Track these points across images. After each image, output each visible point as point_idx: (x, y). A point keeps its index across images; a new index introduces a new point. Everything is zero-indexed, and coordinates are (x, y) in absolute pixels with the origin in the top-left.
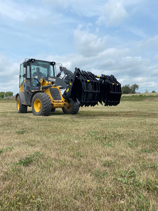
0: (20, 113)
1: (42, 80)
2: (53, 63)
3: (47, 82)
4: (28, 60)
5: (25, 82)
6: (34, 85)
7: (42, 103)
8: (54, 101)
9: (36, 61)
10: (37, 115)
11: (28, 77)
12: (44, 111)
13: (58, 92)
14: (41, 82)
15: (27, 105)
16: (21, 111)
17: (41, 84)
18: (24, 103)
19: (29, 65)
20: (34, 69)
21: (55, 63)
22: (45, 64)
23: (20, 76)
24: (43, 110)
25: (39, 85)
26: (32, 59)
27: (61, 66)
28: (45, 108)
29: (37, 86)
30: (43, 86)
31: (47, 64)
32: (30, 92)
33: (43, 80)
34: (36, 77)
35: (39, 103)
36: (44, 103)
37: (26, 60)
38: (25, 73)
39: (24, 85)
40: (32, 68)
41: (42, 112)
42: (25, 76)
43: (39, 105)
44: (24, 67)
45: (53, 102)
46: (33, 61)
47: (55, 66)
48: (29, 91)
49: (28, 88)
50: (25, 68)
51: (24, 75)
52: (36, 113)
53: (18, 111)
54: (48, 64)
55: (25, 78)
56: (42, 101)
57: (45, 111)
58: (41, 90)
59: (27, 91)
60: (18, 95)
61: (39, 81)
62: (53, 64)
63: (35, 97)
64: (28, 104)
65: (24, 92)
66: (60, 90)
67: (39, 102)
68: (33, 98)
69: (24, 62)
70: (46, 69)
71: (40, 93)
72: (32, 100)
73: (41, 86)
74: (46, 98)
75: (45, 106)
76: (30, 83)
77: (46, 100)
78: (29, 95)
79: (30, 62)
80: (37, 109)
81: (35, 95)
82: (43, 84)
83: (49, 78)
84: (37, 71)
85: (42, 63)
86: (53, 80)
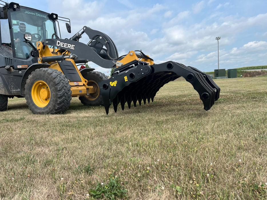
1: (41, 45)
2: (55, 16)
4: (5, 4)
7: (52, 88)
9: (21, 9)
10: (42, 113)
12: (58, 102)
13: (74, 69)
15: (7, 94)
17: (39, 51)
20: (18, 24)
21: (57, 15)
22: (39, 15)
24: (56, 101)
25: (35, 53)
26: (12, 4)
27: (69, 23)
30: (44, 56)
31: (43, 16)
32: (13, 68)
33: (43, 43)
35: (43, 90)
40: (14, 22)
41: (55, 106)
43: (44, 93)
46: (15, 6)
47: (56, 22)
48: (12, 68)
49: (8, 60)
52: (40, 109)
58: (40, 63)
59: (8, 67)
61: (36, 47)
62: (53, 17)
63: (33, 78)
64: (10, 92)
66: (77, 64)
67: (40, 87)
68: (28, 81)
71: (44, 69)
72: (26, 85)
73: (40, 56)
74: (60, 77)
75: (61, 93)
76: (11, 52)
77: (61, 81)
78: (11, 75)
79: (9, 9)
80: (40, 101)
81: (33, 73)
82: (43, 52)
83: (58, 41)
84: (20, 30)
85: (32, 13)
86: (68, 46)
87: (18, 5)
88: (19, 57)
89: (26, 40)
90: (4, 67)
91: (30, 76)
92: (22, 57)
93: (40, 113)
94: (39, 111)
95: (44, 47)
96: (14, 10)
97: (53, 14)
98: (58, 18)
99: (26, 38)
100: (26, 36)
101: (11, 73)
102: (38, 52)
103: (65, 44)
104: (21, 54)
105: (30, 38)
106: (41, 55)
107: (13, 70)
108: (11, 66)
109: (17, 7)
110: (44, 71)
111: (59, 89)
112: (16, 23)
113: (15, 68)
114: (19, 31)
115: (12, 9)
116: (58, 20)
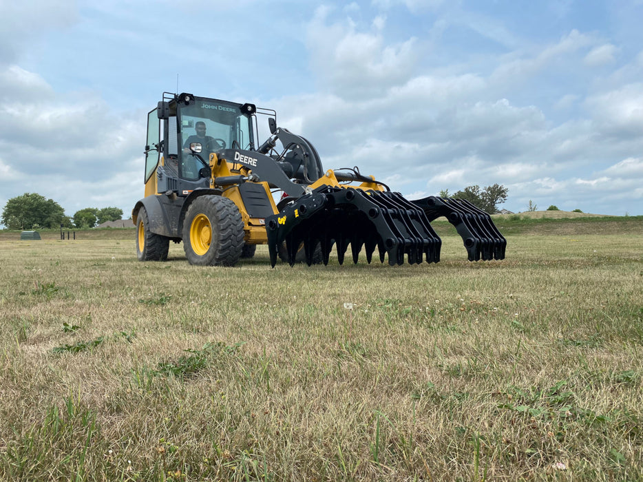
0: (147, 260)
1: (216, 158)
2: (250, 108)
3: (230, 165)
4: (173, 97)
5: (161, 164)
6: (190, 174)
7: (215, 226)
8: (251, 221)
9: (196, 102)
10: (201, 264)
11: (173, 150)
12: (220, 248)
13: (266, 198)
14: (212, 163)
15: (167, 235)
16: (149, 253)
17: (212, 168)
18: (160, 231)
19: (175, 113)
20: (190, 125)
21: (253, 107)
22: (224, 109)
23: (147, 148)
24: (218, 245)
25: (205, 172)
26: (184, 95)
27: (274, 117)
28: (223, 241)
29: (201, 176)
30: (219, 176)
31: (231, 110)
32: (177, 195)
33: (218, 157)
34: (198, 148)
35: (205, 228)
36: (222, 225)
37: (166, 95)
38: (162, 139)
39: (160, 176)
40: (185, 122)
41: (215, 254)
42: (162, 146)
43: (206, 233)
44: (160, 118)
45: (250, 224)
46: (188, 99)
47: (253, 117)
48: (175, 194)
49: (171, 182)
50: (162, 121)
51: (161, 144)
52: (199, 257)
53: (140, 256)
54: (234, 111)
55: (162, 154)
56: (214, 218)
57: (223, 250)
58: (212, 187)
59: (169, 192)
60: (139, 205)
61: (207, 163)
62: (248, 110)
63: (194, 208)
64: (170, 232)
65: (157, 197)
66: (272, 190)
67: (204, 223)
68: (188, 214)
69: (159, 103)
70: (227, 128)
71: (208, 197)
72: (185, 221)
73: (213, 176)
74: (228, 210)
75: (225, 234)
76: (176, 169)
77: (228, 215)
78: (174, 205)
79: (178, 102)
80: (200, 246)
81: (194, 202)
82: (218, 170)
83: (237, 153)
84: (198, 132)
85: (213, 107)
86: (249, 161)
87: (191, 96)
88: (187, 177)
89: (193, 152)
90: (164, 192)
91: (190, 207)
92: (192, 177)
93: (197, 264)
94: (196, 260)
95: (219, 162)
96: (187, 103)
97: (247, 105)
98: (257, 110)
99: (193, 149)
100: (193, 146)
101: (173, 202)
102: (210, 169)
103: (246, 157)
104: (192, 173)
105: (200, 148)
106: (215, 174)
107: (176, 197)
108: (175, 192)
109: (191, 99)
110: (207, 199)
111: (222, 228)
112: (187, 124)
113: (180, 194)
114: (196, 134)
115: (183, 103)
116: (256, 114)
